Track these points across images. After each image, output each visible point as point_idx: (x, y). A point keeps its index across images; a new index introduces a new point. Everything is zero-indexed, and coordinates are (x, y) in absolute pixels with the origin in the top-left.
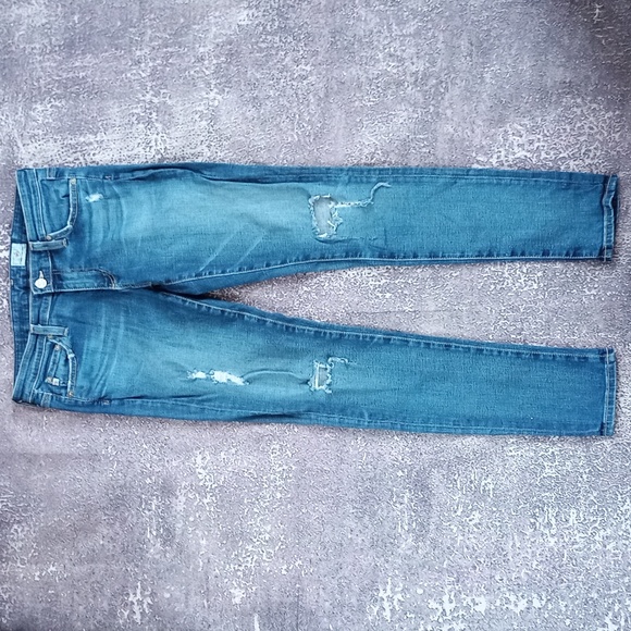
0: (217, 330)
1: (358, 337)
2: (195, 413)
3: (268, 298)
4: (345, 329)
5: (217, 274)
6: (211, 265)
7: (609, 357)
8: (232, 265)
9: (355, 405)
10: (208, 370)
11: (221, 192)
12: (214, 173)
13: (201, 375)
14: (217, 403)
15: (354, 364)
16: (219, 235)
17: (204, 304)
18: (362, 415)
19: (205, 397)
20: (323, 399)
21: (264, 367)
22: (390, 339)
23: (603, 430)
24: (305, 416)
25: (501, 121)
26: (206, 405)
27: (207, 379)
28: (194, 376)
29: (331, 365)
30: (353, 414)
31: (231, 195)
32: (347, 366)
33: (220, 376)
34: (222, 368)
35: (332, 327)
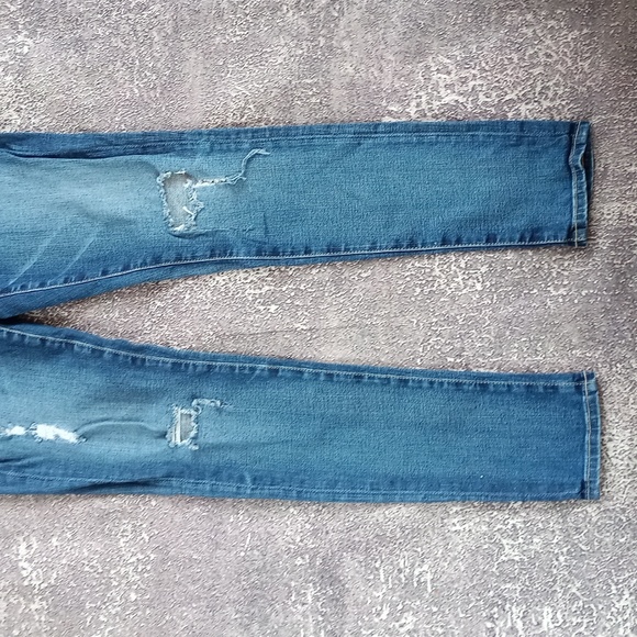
0: (38, 366)
1: (233, 368)
2: (13, 484)
3: (108, 319)
4: (215, 358)
5: (34, 287)
6: (26, 277)
7: (588, 386)
8: (56, 275)
9: (231, 466)
10: (29, 423)
11: (37, 173)
12: (25, 148)
13: (18, 430)
14: (43, 469)
15: (229, 408)
16: (37, 234)
17: (16, 331)
18: (242, 479)
19: (25, 462)
20: (188, 459)
21: (105, 416)
22: (277, 371)
23: (585, 491)
24: (164, 483)
25: (421, 53)
26: (28, 472)
27: (27, 436)
28: (9, 432)
29: (197, 410)
30: (230, 477)
31: (52, 177)
32: (219, 410)
33: (45, 432)
34: (47, 420)
35: (196, 356)
